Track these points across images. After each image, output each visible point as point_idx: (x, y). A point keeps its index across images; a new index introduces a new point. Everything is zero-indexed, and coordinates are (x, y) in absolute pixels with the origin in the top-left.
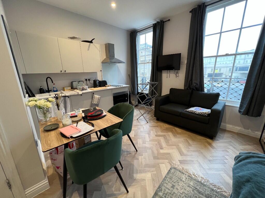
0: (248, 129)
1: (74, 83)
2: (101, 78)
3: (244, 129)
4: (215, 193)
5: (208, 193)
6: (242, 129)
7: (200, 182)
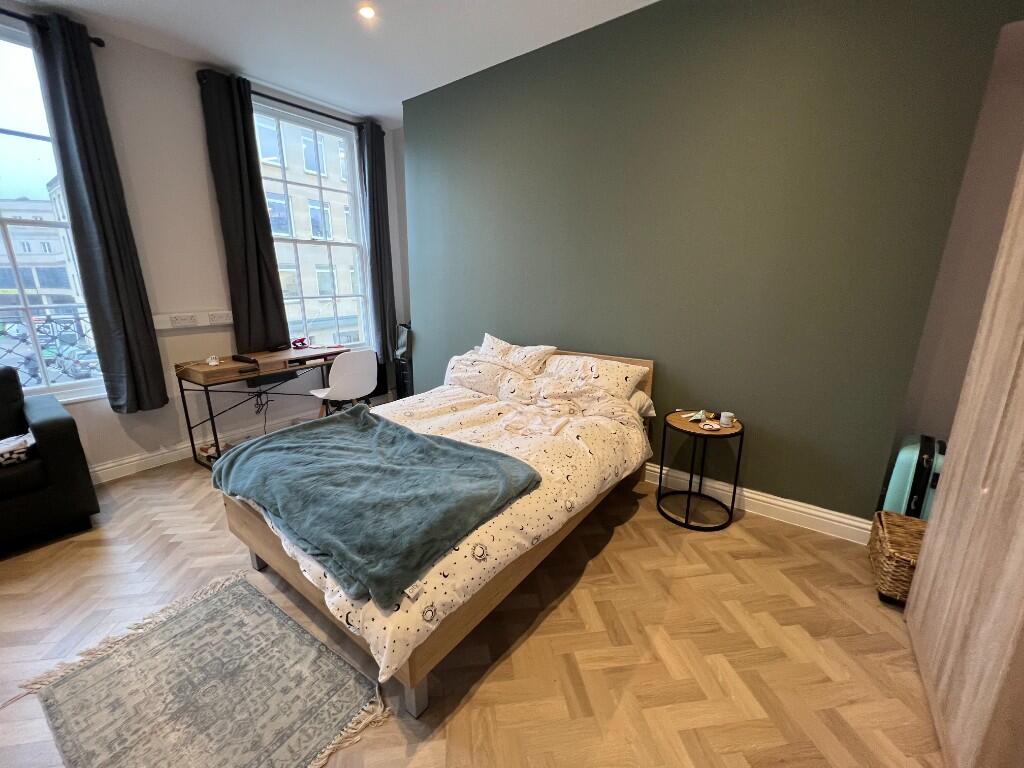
0: (158, 448)
3: (148, 455)
4: (215, 600)
5: (205, 612)
6: (144, 456)
7: (171, 619)
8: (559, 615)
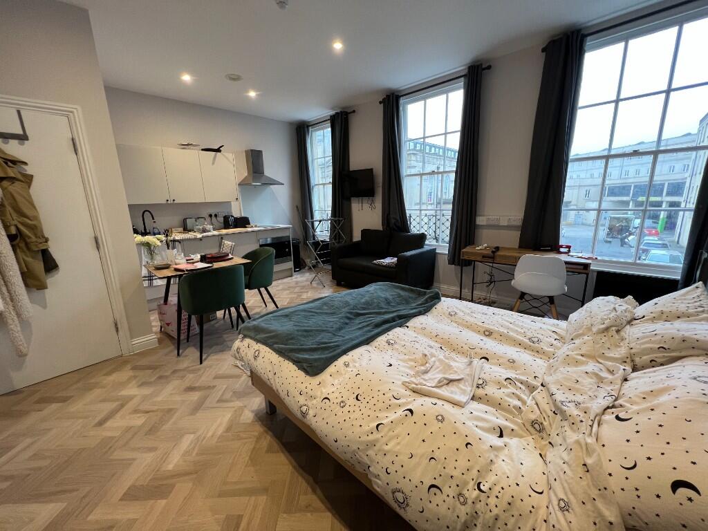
1: (188, 221)
2: (238, 212)
8: (306, 494)
